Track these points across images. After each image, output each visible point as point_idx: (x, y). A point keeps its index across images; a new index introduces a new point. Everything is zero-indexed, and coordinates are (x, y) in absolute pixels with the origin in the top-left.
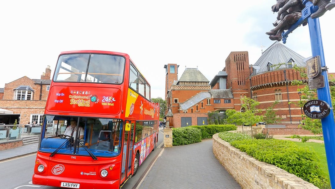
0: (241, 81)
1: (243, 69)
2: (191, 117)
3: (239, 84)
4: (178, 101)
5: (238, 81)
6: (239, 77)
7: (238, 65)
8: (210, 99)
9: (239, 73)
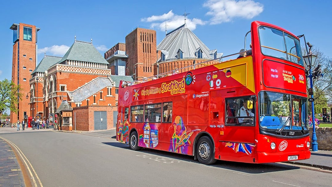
0: (147, 67)
1: (149, 52)
2: (106, 111)
3: (144, 71)
4: (66, 88)
5: (144, 67)
6: (145, 61)
7: (145, 47)
8: (112, 88)
9: (145, 57)
